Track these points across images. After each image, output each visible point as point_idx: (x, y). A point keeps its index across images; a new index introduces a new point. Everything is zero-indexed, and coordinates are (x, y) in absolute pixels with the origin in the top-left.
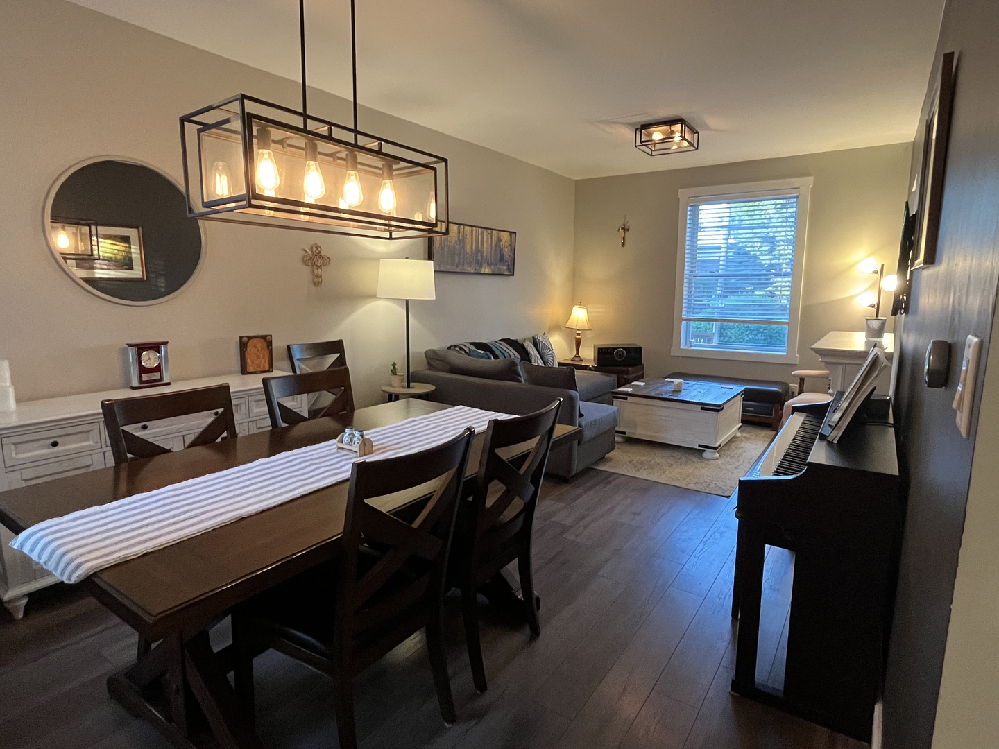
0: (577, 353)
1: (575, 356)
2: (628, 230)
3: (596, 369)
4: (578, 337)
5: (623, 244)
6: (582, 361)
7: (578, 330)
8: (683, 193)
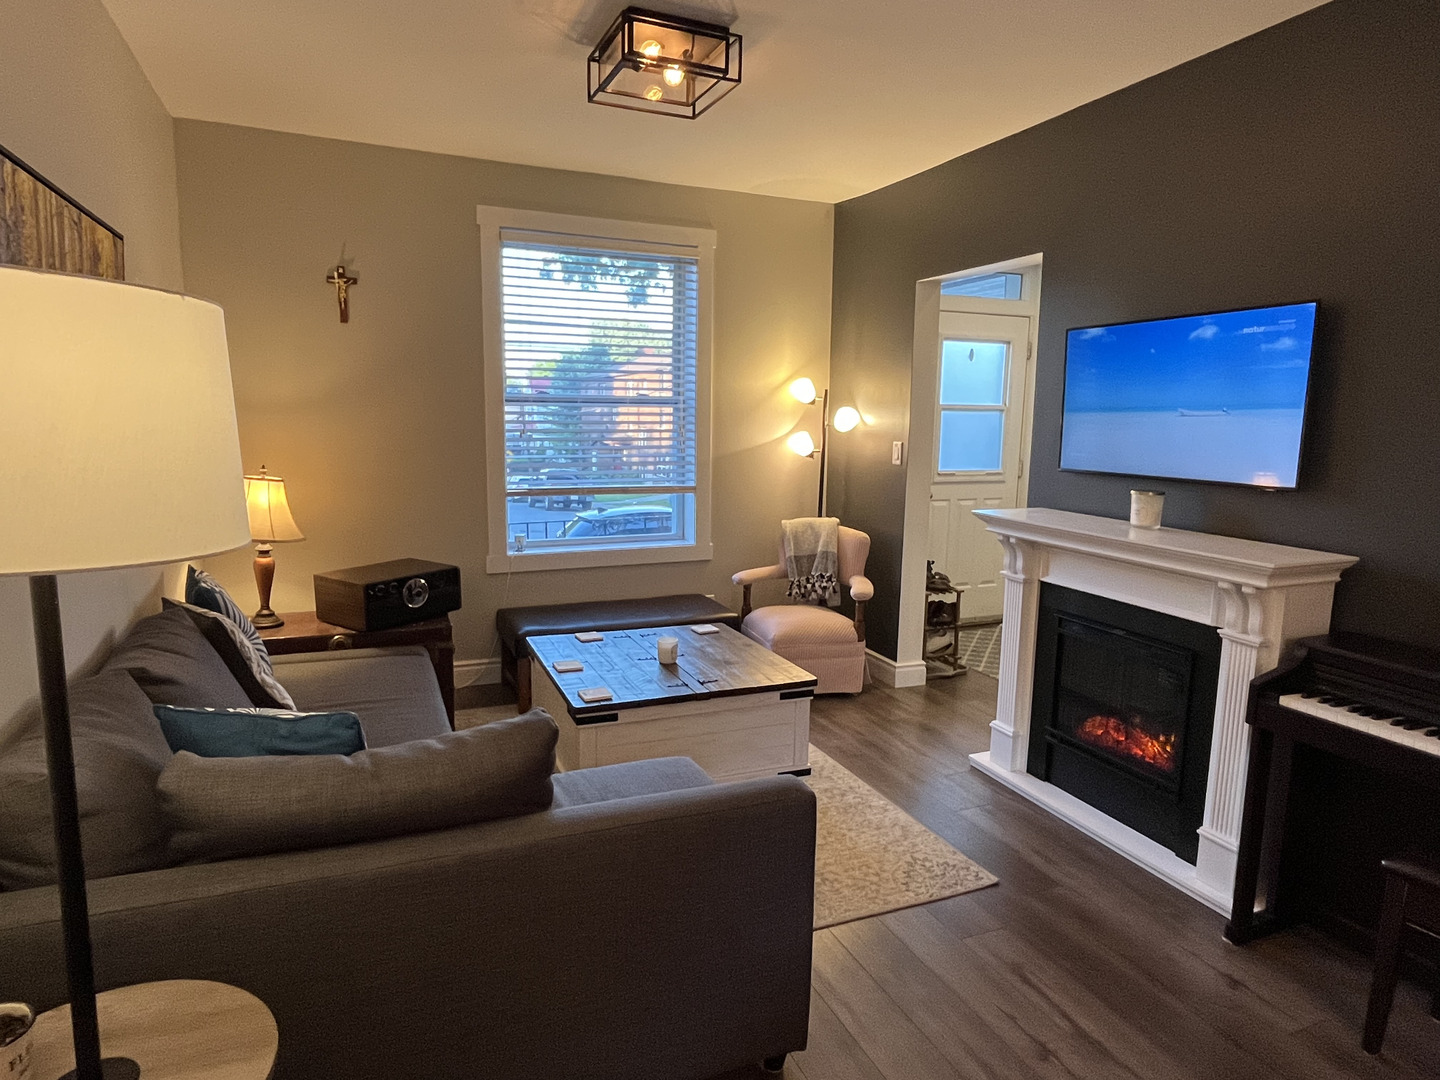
0: (265, 604)
1: (259, 615)
2: (355, 282)
3: (356, 642)
4: (264, 560)
5: (344, 318)
6: (282, 624)
7: (264, 542)
8: (488, 216)
